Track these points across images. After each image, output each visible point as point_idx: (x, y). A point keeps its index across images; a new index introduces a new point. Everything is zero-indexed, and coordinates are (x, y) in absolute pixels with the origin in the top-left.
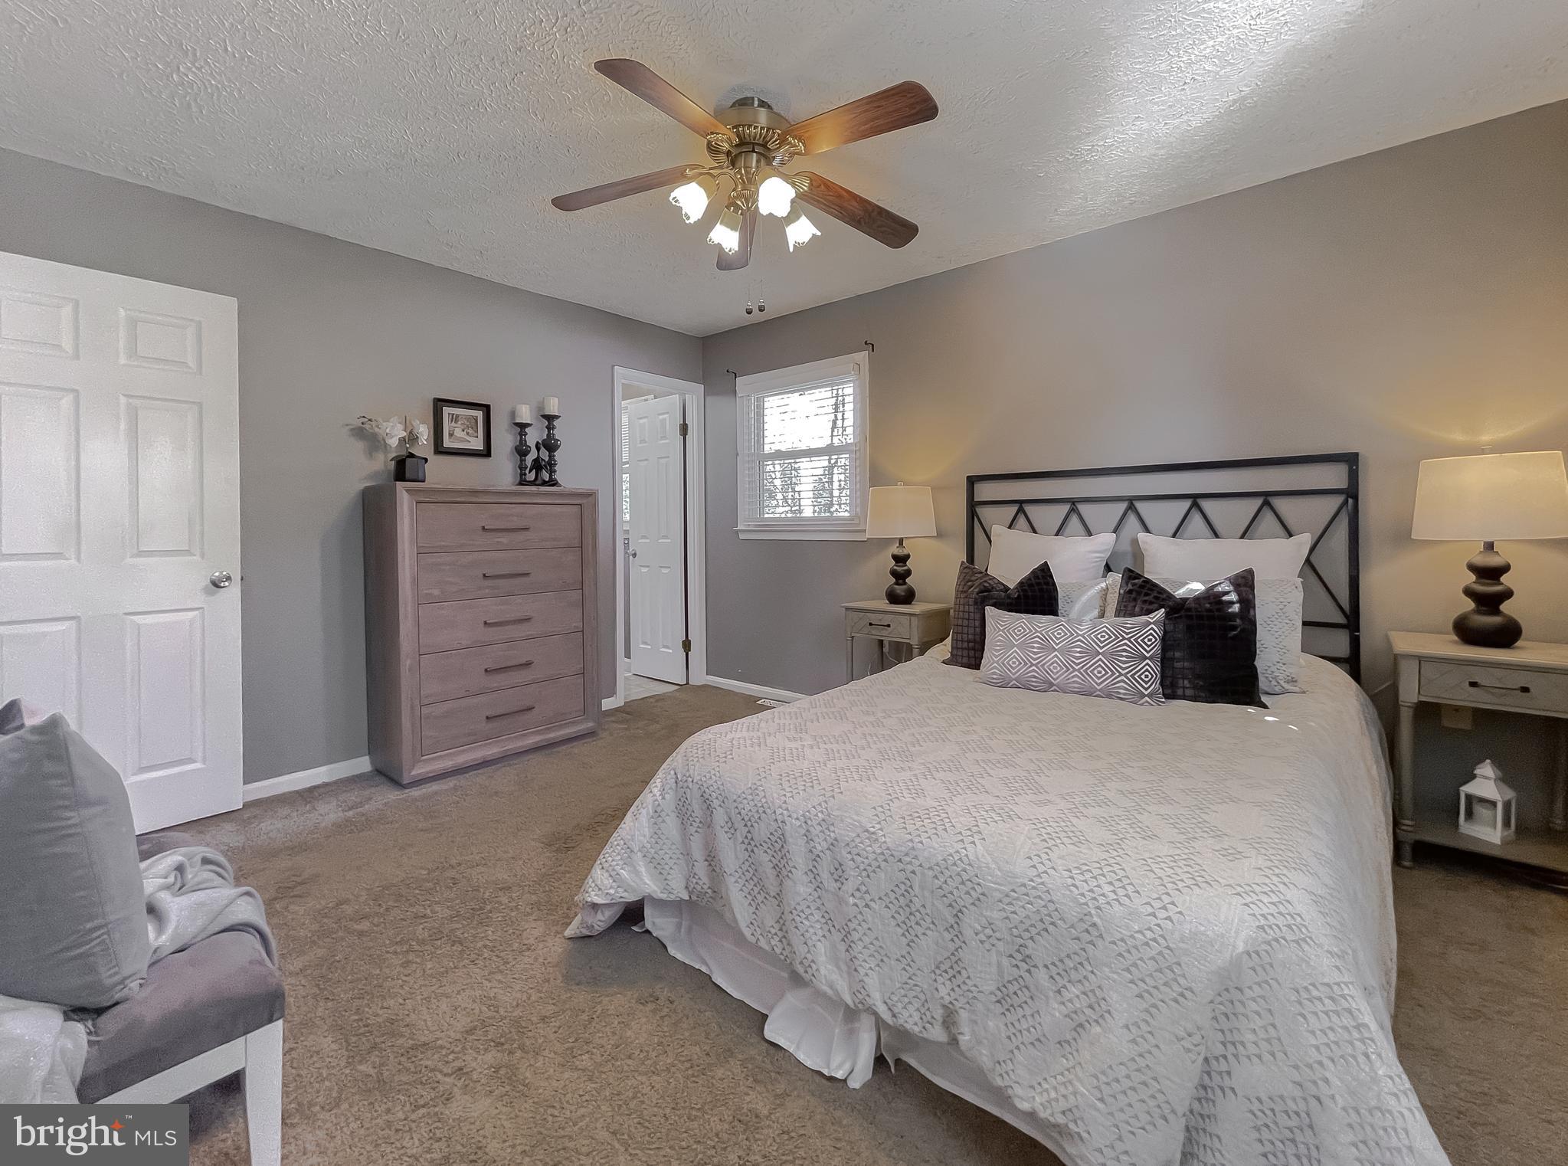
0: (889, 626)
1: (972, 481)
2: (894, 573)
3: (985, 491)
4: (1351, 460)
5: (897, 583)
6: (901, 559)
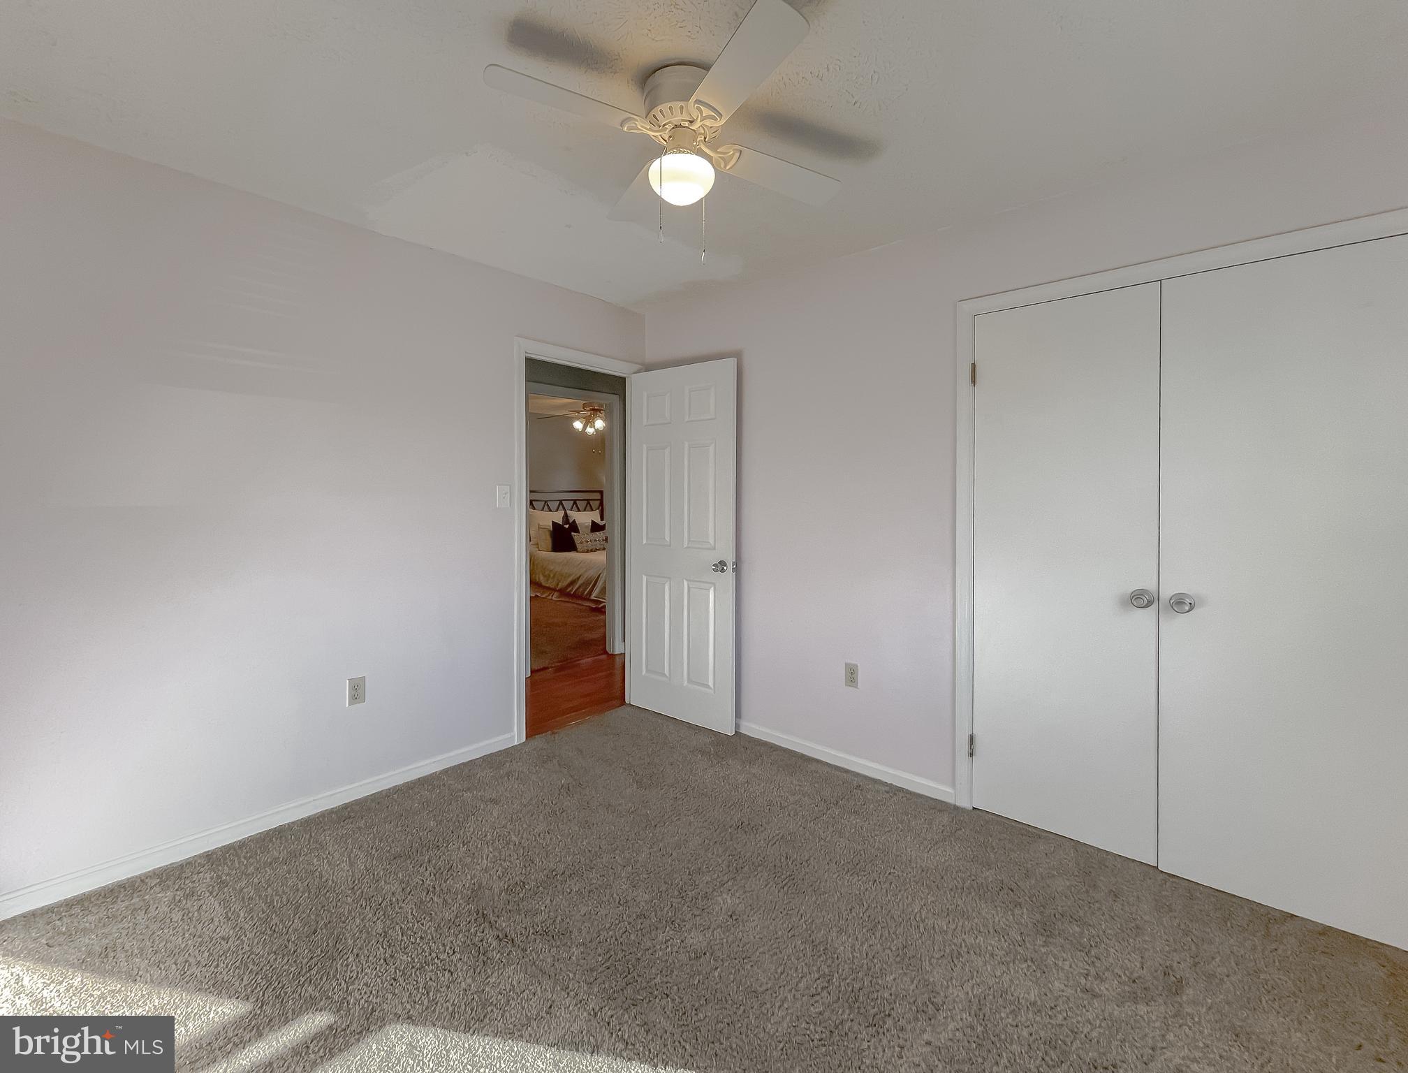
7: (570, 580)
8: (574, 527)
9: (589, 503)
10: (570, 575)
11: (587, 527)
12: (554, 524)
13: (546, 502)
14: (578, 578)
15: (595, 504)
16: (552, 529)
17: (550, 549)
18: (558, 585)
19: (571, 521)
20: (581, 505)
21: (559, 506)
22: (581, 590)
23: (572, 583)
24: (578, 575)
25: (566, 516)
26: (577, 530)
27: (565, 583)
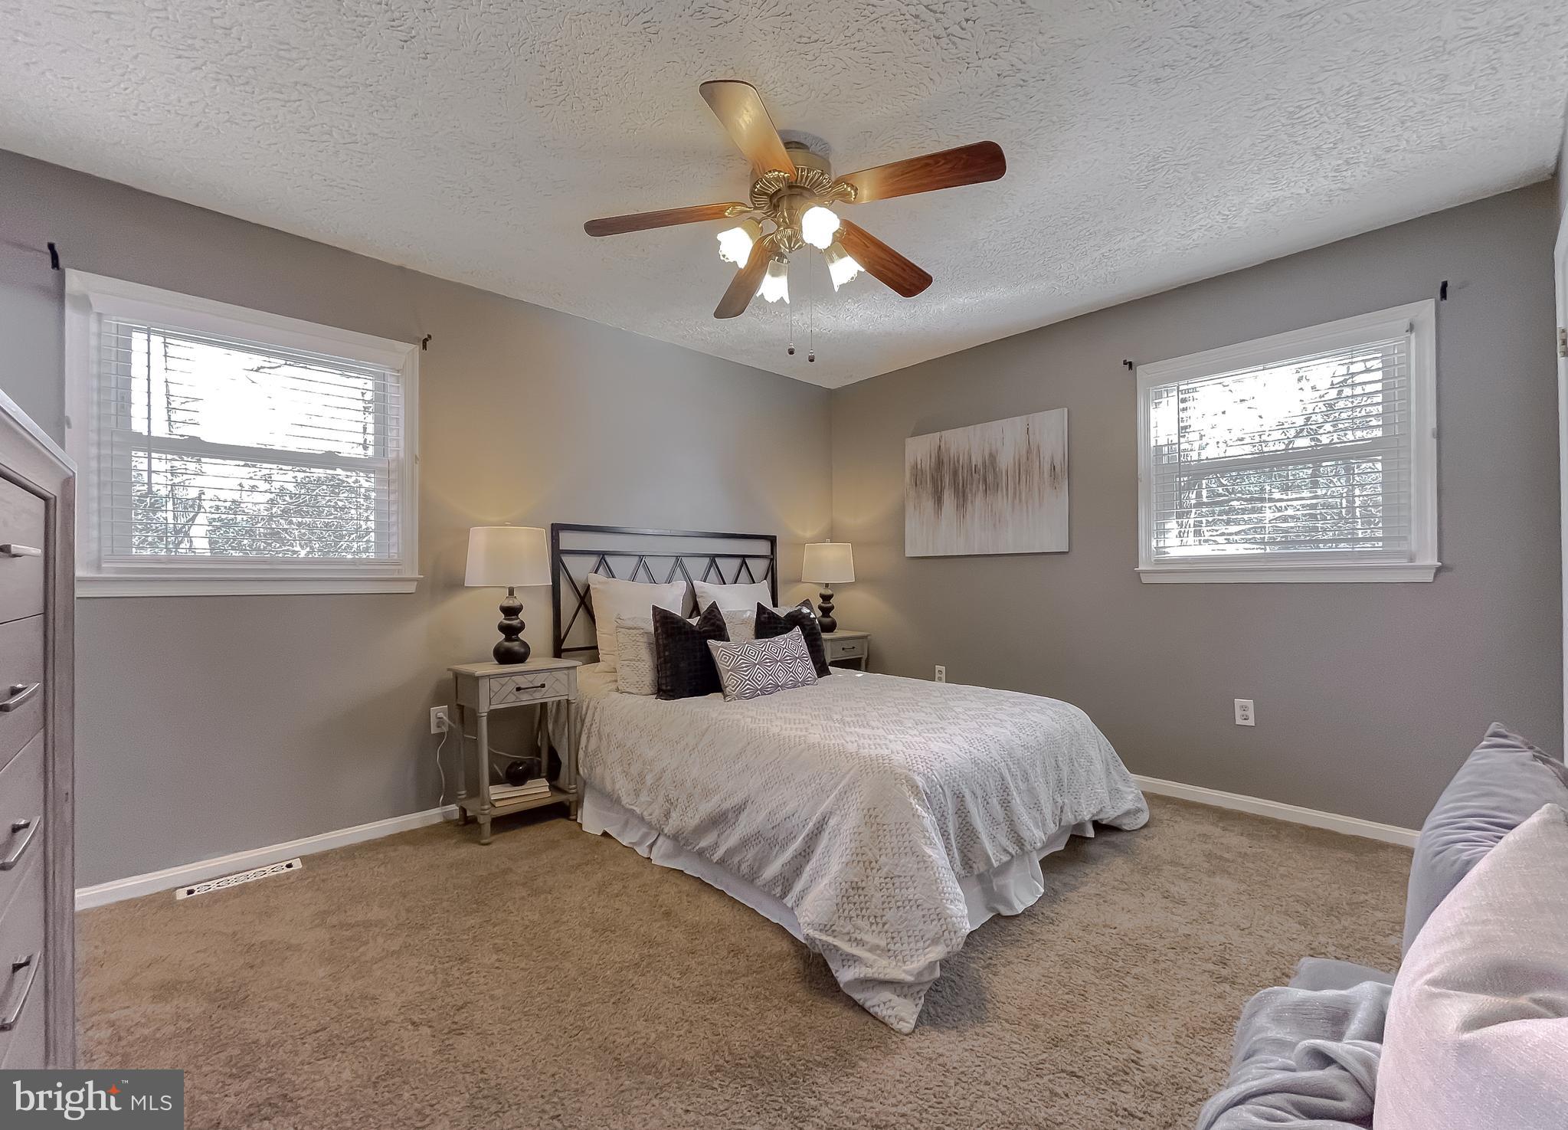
0: (543, 686)
1: (556, 529)
2: (503, 628)
3: (568, 540)
4: (772, 540)
5: (508, 639)
6: (511, 612)
7: (707, 808)
8: (715, 625)
9: (744, 563)
10: (707, 794)
11: (744, 622)
12: (663, 618)
13: (641, 557)
14: (739, 809)
15: (758, 567)
16: (652, 629)
17: (648, 689)
18: (667, 815)
19: (704, 607)
20: (729, 567)
21: (673, 572)
22: (750, 854)
23: (718, 821)
24: (736, 800)
25: (692, 595)
26: (720, 633)
27: (692, 821)
